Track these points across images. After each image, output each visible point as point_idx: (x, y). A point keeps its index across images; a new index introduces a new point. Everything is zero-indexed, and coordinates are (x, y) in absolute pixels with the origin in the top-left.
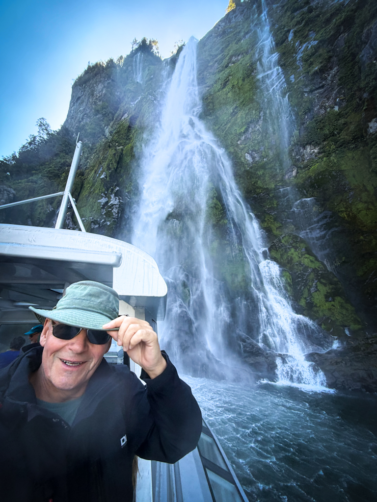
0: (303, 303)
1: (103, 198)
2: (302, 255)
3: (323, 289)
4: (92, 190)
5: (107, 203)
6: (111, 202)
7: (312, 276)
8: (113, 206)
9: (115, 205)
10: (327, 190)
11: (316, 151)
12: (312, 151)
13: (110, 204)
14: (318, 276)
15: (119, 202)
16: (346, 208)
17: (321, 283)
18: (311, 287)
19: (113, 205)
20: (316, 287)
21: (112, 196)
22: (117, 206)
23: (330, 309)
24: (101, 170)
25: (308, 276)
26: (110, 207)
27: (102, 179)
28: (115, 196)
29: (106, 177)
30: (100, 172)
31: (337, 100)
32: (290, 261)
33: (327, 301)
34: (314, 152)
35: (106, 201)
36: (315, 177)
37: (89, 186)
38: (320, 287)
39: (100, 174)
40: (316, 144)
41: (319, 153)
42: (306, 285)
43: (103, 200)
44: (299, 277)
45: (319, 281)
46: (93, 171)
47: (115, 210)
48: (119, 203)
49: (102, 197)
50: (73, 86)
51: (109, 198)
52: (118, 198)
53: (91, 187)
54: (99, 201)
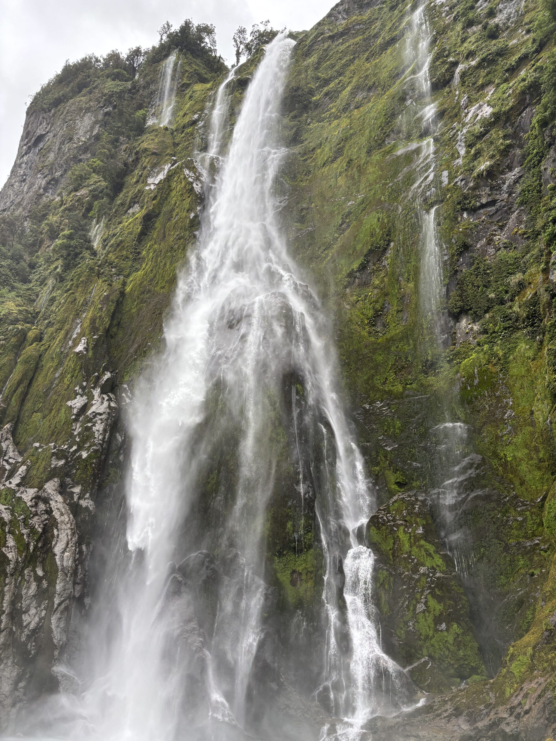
1: (78, 397)
3: (436, 608)
4: (57, 375)
5: (84, 408)
6: (93, 409)
7: (422, 582)
8: (95, 417)
9: (100, 414)
10: (480, 410)
11: (476, 328)
12: (470, 326)
13: (90, 412)
14: (431, 582)
15: (109, 407)
17: (434, 596)
18: (418, 602)
19: (96, 414)
20: (426, 604)
21: (96, 392)
22: (103, 417)
24: (78, 330)
25: (418, 581)
26: (90, 421)
27: (78, 353)
28: (103, 392)
29: (86, 349)
30: (75, 336)
32: (396, 548)
33: (438, 630)
34: (472, 329)
35: (83, 403)
37: (52, 366)
38: (432, 603)
39: (75, 340)
40: (476, 317)
41: (479, 333)
42: (411, 598)
43: (78, 402)
44: (404, 584)
45: (432, 592)
46: (63, 332)
47: (99, 427)
48: (108, 411)
49: (77, 394)
50: (29, 109)
51: (91, 397)
52: (106, 398)
53: (56, 369)
54: (69, 404)
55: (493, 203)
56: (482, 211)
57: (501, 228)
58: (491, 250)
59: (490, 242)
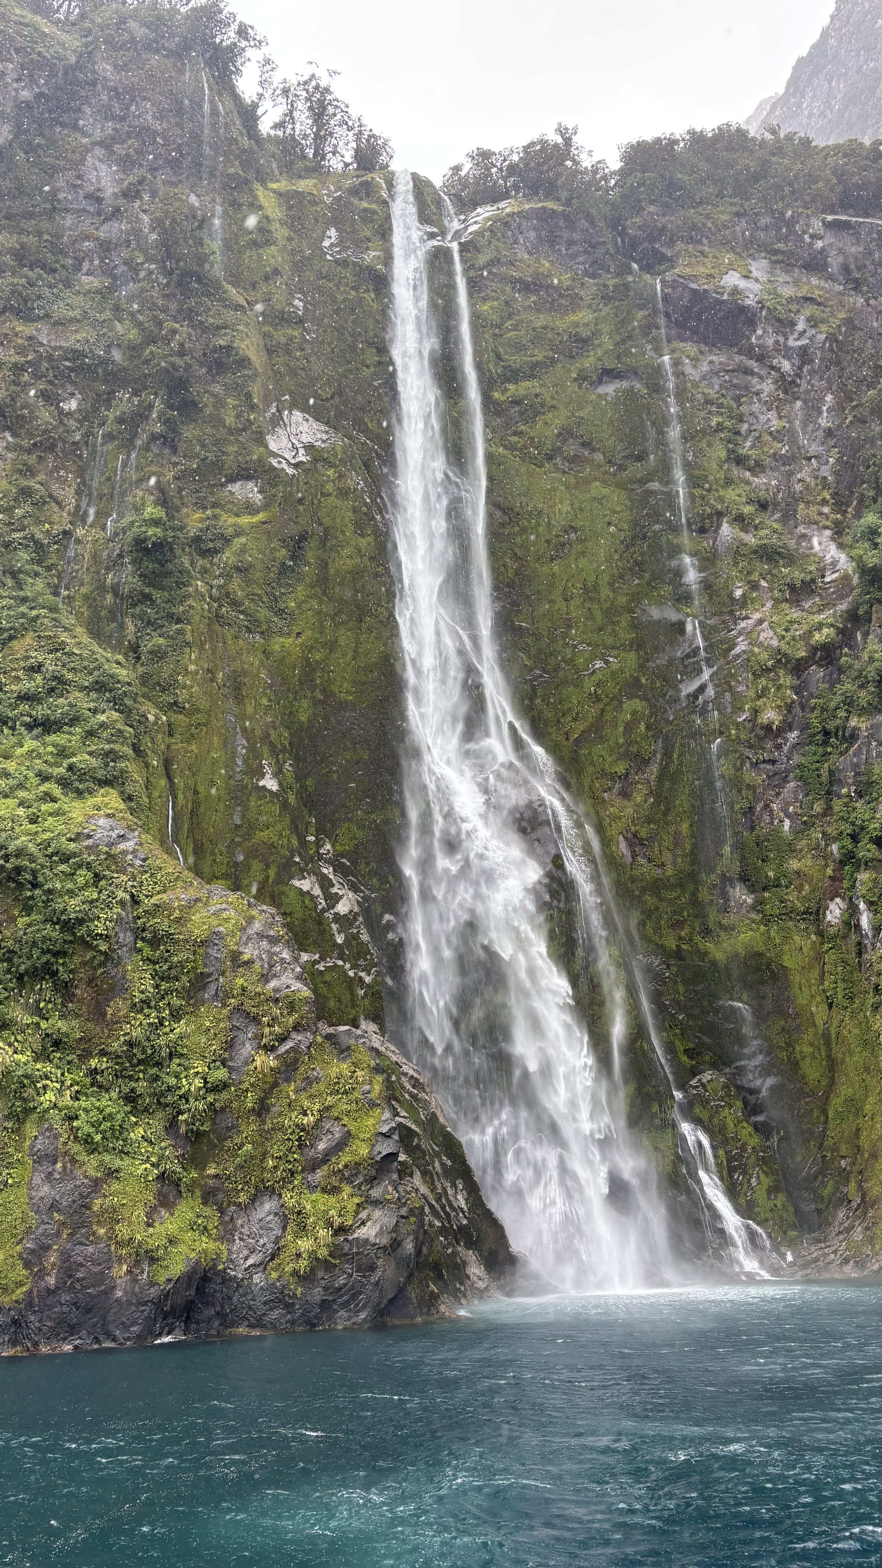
0: (742, 1201)
1: (306, 875)
2: (740, 1122)
3: (766, 1181)
5: (325, 898)
7: (752, 1159)
10: (764, 998)
11: (749, 901)
14: (758, 1160)
16: (789, 1045)
17: (764, 1172)
18: (751, 1177)
20: (758, 1177)
21: (328, 871)
23: (771, 1210)
25: (748, 1158)
26: (350, 923)
27: (272, 794)
28: (337, 874)
29: (282, 788)
30: (242, 751)
31: (791, 808)
32: (723, 1128)
33: (769, 1199)
34: (745, 901)
35: (319, 889)
36: (745, 958)
38: (762, 1177)
39: (248, 759)
40: (752, 890)
41: (753, 908)
42: (744, 1173)
43: (313, 886)
44: (736, 1160)
45: (761, 1168)
49: (302, 870)
51: (327, 880)
54: (297, 883)
55: (773, 762)
56: (762, 766)
57: (778, 794)
58: (767, 818)
59: (767, 806)
